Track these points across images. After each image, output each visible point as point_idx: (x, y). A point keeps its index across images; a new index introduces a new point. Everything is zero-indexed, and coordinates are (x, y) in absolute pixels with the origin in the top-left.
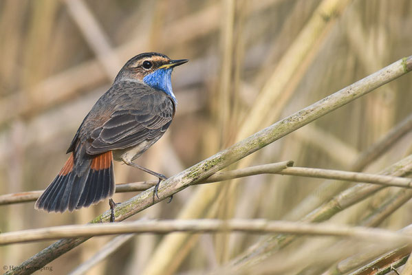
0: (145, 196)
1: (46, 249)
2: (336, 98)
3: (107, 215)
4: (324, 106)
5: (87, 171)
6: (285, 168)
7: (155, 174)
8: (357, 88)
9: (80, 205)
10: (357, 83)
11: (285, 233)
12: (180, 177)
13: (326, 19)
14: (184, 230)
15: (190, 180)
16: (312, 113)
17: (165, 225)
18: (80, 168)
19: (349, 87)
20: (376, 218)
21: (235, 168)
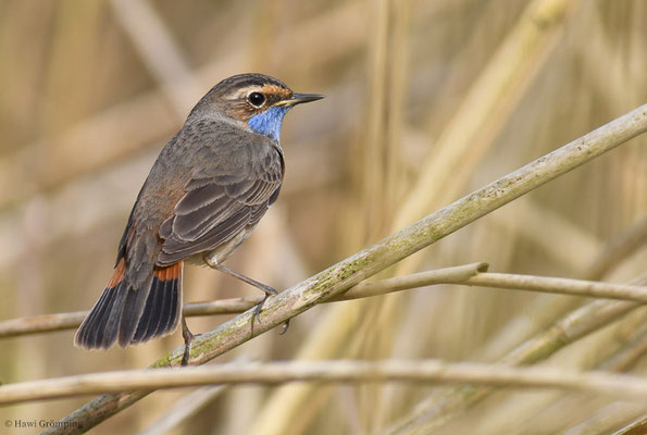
0: (242, 321)
1: (78, 411)
2: (559, 158)
3: (179, 354)
4: (539, 172)
5: (148, 279)
6: (475, 275)
7: (259, 285)
8: (593, 141)
9: (138, 337)
10: (594, 133)
11: (476, 384)
12: (300, 291)
13: (544, 25)
14: (308, 379)
15: (317, 295)
16: (519, 183)
17: (275, 370)
18: (136, 275)
19: (580, 140)
20: (626, 356)
21: (392, 275)
